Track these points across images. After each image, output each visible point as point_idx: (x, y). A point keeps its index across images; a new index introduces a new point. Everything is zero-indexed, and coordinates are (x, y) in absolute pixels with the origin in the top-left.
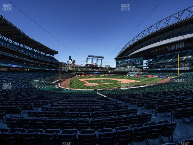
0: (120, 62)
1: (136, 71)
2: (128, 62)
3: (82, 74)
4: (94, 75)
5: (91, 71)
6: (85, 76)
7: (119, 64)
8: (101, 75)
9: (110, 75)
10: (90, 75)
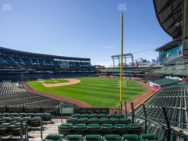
0: (168, 55)
1: (181, 77)
4: (114, 77)
5: (115, 72)
6: (106, 77)
9: (132, 79)
10: (110, 77)
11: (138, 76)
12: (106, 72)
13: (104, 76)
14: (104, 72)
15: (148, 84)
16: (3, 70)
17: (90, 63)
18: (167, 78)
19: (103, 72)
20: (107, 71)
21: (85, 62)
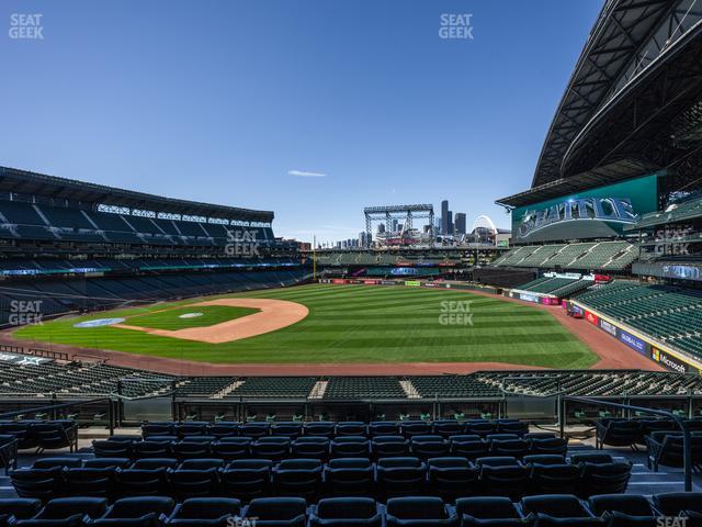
0: (528, 218)
1: (585, 272)
2: (562, 212)
3: (339, 277)
4: (380, 283)
5: (377, 266)
6: (348, 282)
7: (524, 230)
8: (409, 283)
9: (444, 286)
10: (363, 282)
11: (451, 277)
12: (342, 267)
13: (337, 281)
14: (335, 267)
15: (511, 295)
17: (269, 230)
18: (549, 278)
19: (329, 267)
20: (344, 263)
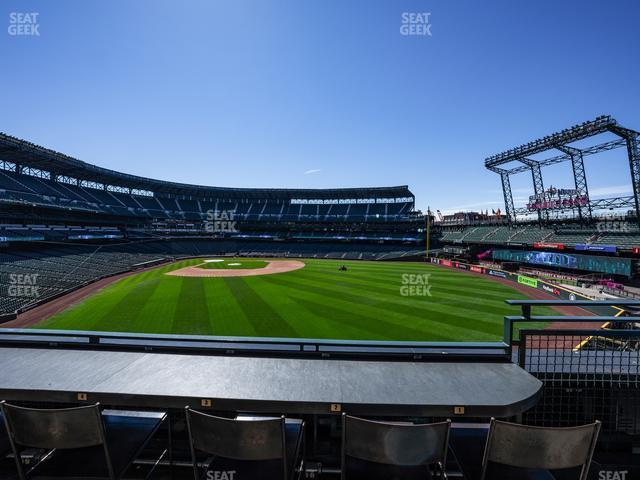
5: (505, 247)
6: (454, 265)
10: (468, 268)
12: (464, 245)
14: (457, 244)
16: (174, 230)
20: (472, 240)
21: (391, 201)
